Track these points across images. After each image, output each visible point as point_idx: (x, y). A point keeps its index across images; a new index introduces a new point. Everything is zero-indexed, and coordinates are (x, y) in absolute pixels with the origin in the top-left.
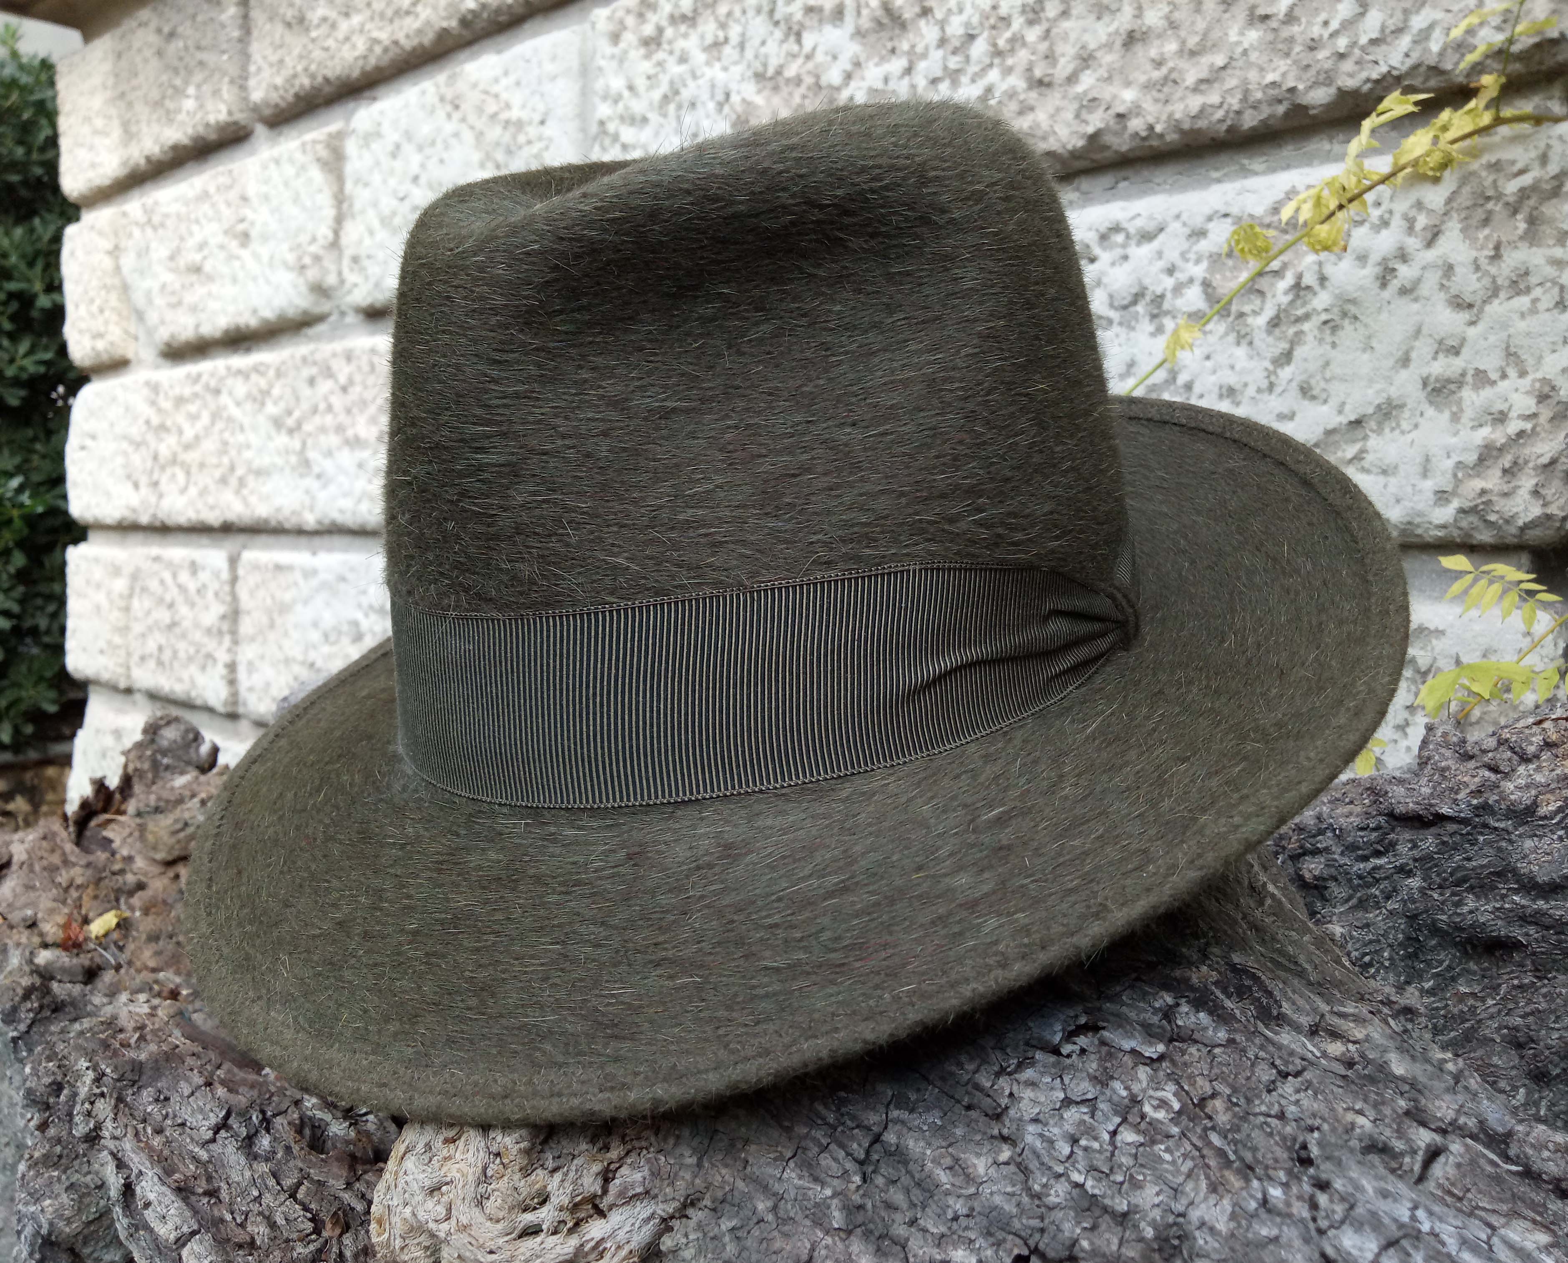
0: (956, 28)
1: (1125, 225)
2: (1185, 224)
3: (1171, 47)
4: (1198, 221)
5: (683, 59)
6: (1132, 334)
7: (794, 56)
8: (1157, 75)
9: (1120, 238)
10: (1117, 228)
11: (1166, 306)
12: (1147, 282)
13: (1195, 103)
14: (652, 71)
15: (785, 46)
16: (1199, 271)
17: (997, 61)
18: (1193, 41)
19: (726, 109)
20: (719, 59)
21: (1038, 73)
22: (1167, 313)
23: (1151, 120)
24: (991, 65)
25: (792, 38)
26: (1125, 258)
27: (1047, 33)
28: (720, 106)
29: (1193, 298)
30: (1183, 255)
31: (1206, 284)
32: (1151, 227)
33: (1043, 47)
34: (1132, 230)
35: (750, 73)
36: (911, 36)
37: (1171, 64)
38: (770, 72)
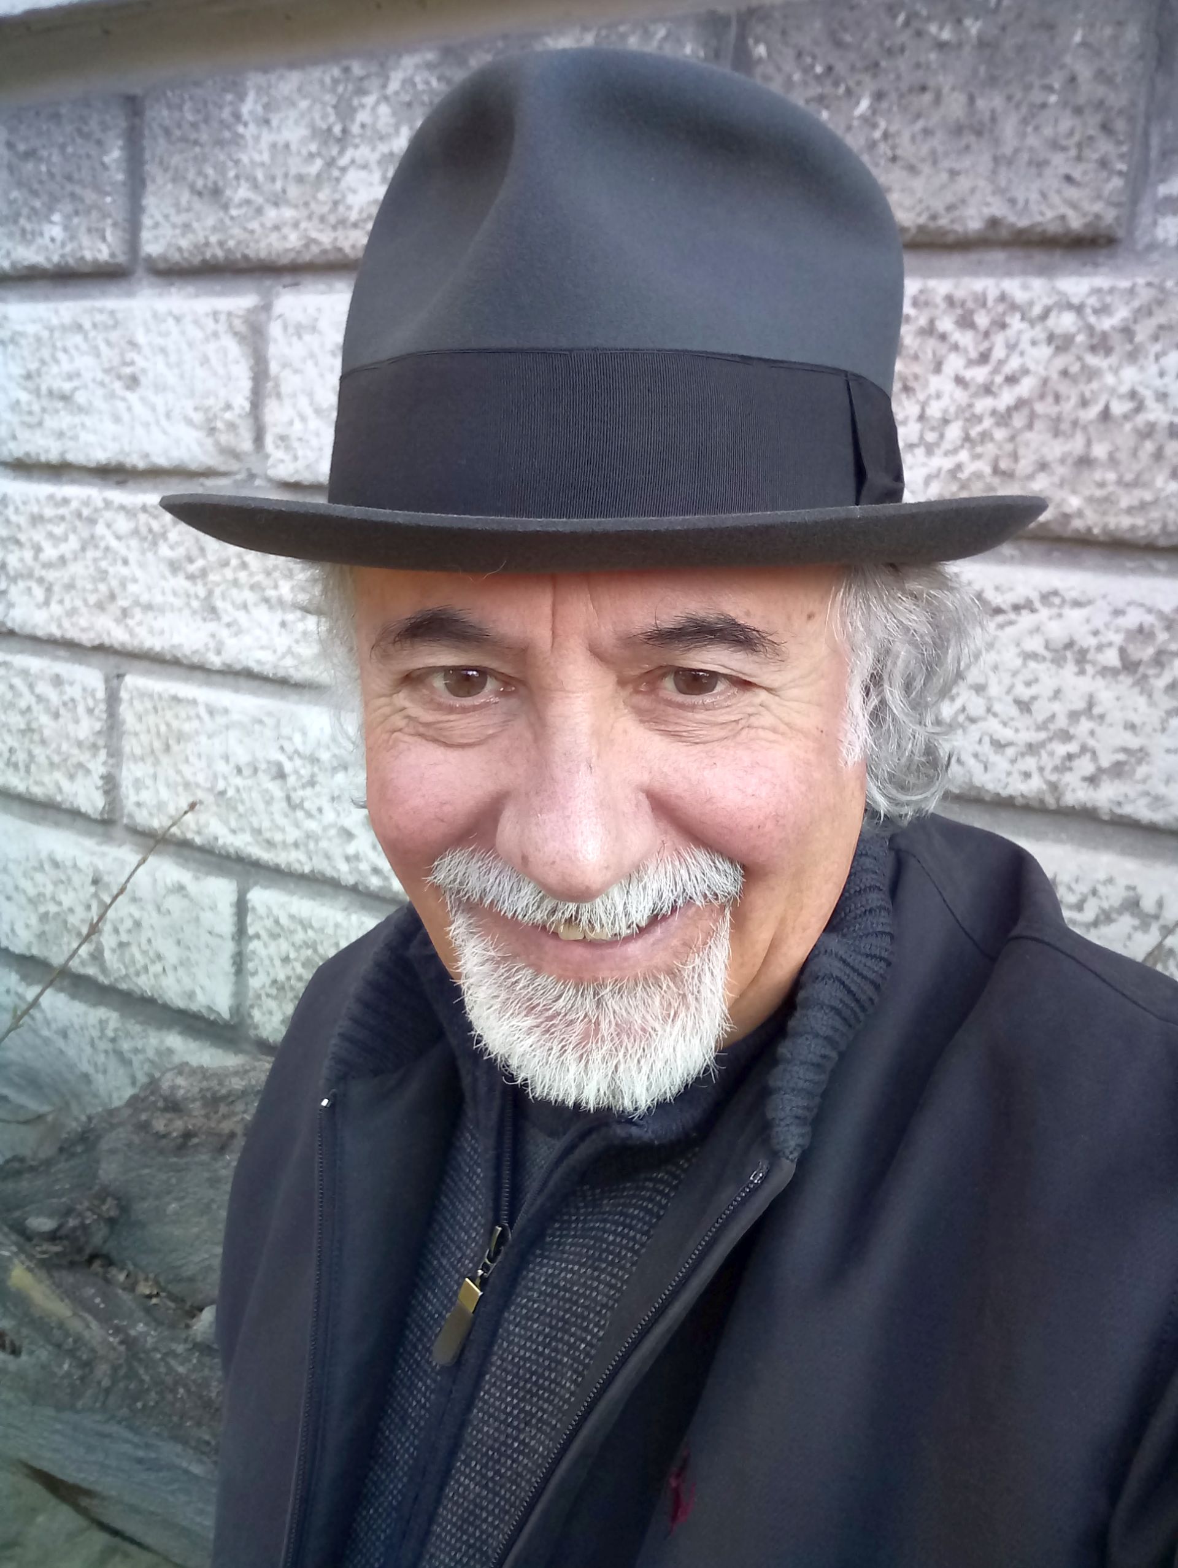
0: (935, 410)
1: (1062, 592)
2: (1109, 604)
3: (1111, 476)
4: (1120, 605)
6: (1061, 671)
8: (1099, 493)
9: (1057, 601)
10: (1055, 593)
11: (1089, 657)
12: (1076, 637)
13: (1126, 522)
16: (1118, 639)
17: (967, 445)
18: (1129, 477)
21: (1003, 465)
22: (1089, 662)
23: (1090, 523)
24: (962, 447)
26: (1060, 616)
27: (1012, 438)
29: (1111, 658)
30: (1107, 626)
31: (1122, 651)
32: (1083, 599)
34: (1067, 598)
37: (1110, 488)
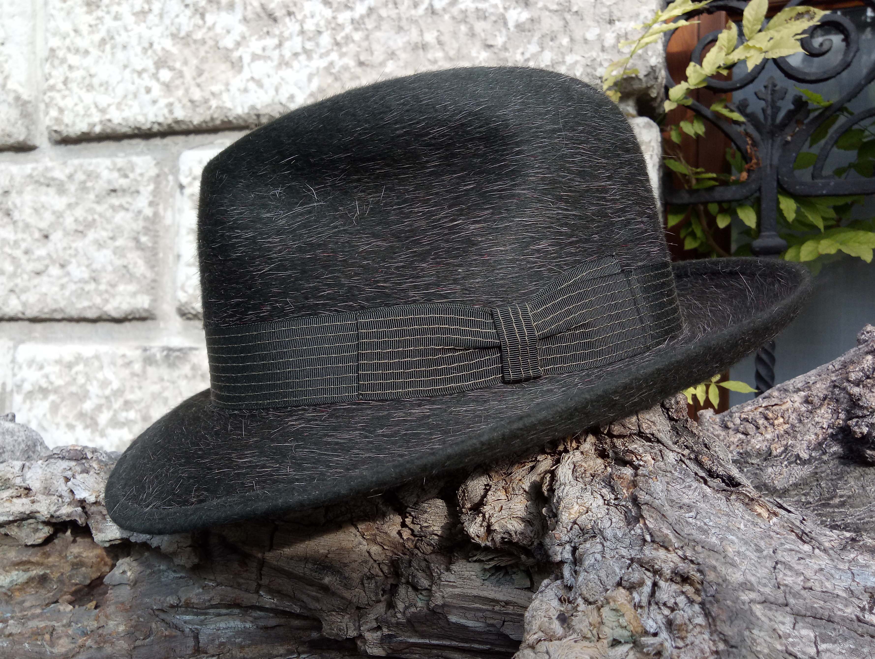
5: (117, 18)
7: (199, 27)
14: (93, 23)
15: (193, 20)
19: (150, 52)
20: (145, 22)
25: (198, 16)
28: (145, 50)
33: (365, 44)
35: (168, 32)
36: (281, 26)
38: (182, 34)
